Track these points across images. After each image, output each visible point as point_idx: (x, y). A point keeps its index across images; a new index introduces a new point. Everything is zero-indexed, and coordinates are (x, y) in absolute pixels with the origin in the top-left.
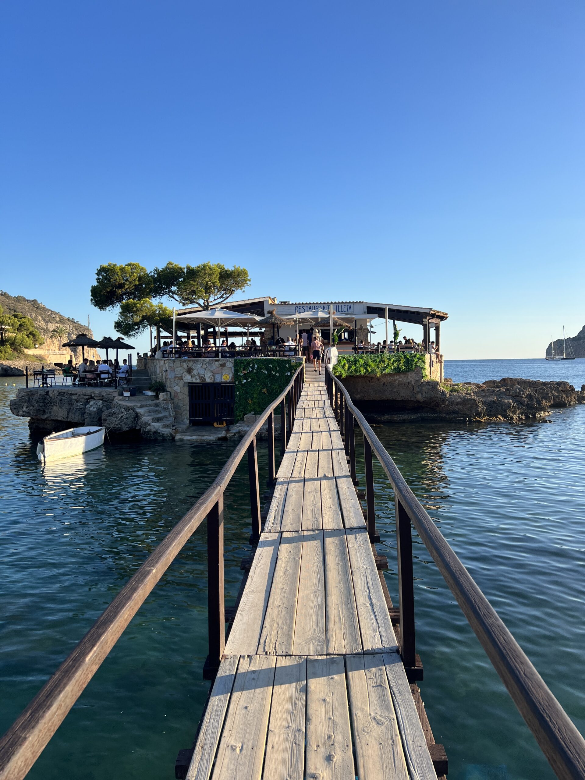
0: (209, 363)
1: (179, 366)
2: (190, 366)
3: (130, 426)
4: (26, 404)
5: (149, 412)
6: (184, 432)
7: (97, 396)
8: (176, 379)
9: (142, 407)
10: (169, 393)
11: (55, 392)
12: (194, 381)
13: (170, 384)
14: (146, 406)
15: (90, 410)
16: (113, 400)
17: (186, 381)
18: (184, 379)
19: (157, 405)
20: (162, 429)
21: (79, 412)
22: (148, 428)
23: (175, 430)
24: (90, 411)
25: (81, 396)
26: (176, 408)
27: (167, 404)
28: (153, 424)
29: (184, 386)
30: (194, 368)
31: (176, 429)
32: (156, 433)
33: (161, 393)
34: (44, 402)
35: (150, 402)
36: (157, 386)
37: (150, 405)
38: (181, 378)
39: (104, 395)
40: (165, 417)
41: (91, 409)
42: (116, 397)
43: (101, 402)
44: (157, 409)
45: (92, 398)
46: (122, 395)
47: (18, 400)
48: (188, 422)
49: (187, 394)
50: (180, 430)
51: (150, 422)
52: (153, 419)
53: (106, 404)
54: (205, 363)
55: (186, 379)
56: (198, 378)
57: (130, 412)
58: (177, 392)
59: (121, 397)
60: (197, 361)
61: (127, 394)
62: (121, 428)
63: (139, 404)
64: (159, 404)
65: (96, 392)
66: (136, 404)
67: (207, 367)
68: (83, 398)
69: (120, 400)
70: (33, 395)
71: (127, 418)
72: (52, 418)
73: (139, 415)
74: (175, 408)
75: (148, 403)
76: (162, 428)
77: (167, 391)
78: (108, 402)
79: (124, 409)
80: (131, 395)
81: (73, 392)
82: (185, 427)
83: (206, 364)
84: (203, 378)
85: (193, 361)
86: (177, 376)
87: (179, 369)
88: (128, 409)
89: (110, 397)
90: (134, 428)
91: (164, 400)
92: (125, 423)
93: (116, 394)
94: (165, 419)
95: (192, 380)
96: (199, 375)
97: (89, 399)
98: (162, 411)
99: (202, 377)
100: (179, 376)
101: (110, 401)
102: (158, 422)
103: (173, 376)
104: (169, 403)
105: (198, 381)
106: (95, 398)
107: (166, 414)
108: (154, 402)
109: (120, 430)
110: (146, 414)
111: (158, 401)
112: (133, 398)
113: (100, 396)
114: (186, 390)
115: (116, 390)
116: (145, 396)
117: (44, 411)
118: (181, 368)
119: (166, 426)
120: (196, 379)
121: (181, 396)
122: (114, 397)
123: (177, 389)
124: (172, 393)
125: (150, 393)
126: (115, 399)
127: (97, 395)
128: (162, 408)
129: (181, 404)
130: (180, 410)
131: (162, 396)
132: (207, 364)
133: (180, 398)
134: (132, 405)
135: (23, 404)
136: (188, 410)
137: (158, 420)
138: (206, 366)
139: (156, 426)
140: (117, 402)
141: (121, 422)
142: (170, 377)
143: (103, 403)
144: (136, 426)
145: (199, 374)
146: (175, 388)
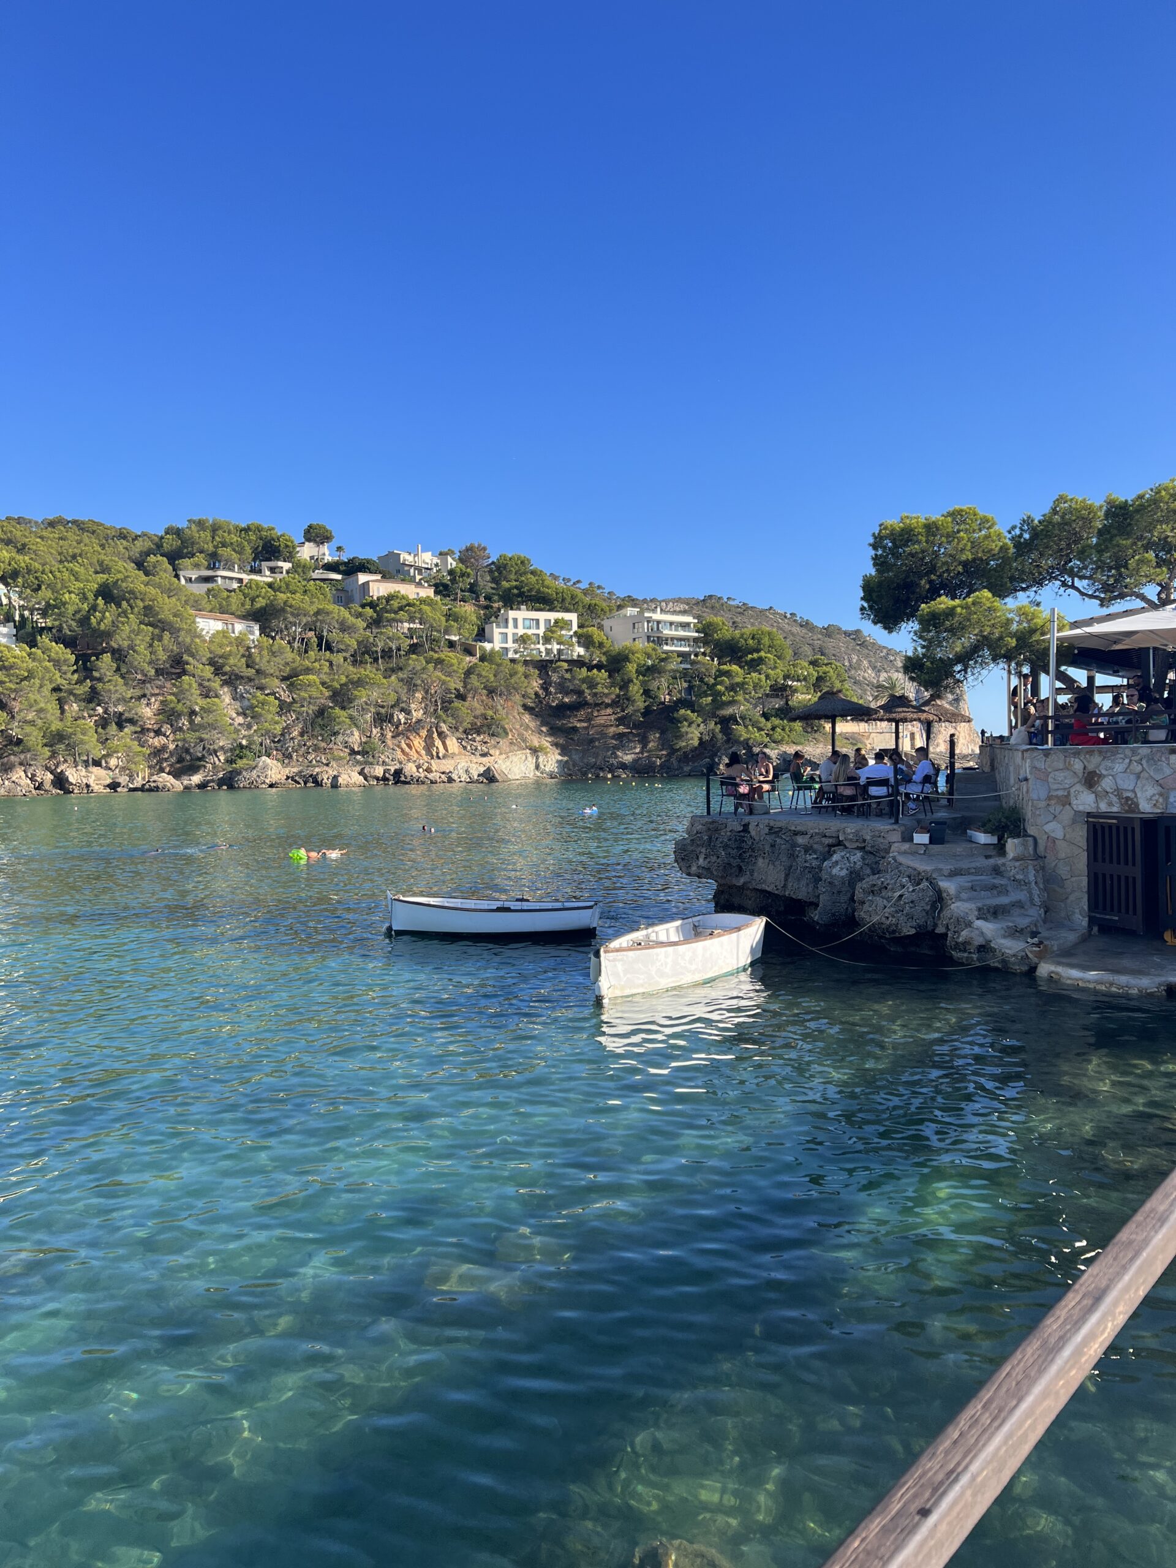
0: (1150, 759)
1: (1061, 766)
2: (1091, 767)
3: (921, 922)
4: (703, 850)
5: (972, 888)
6: (1066, 955)
7: (851, 840)
8: (1053, 802)
9: (954, 874)
10: (1030, 839)
11: (761, 826)
12: (1103, 807)
13: (1033, 813)
14: (968, 872)
15: (830, 873)
16: (887, 851)
17: (1081, 808)
18: (1074, 802)
19: (997, 871)
20: (1003, 941)
21: (810, 876)
22: (965, 934)
23: (1038, 945)
24: (832, 876)
25: (817, 839)
26: (1050, 881)
27: (1024, 870)
28: (979, 923)
29: (1074, 822)
30: (1104, 772)
31: (1041, 943)
32: (984, 948)
33: (1009, 840)
34: (739, 848)
35: (981, 862)
36: (1000, 821)
37: (978, 871)
38: (1065, 801)
39: (868, 838)
40: (1019, 904)
41: (835, 871)
42: (896, 845)
43: (859, 854)
44: (998, 881)
45: (839, 843)
46: (911, 839)
47: (688, 841)
48: (1085, 922)
49: (1083, 844)
50: (1055, 945)
51: (972, 917)
52: (979, 909)
53: (870, 859)
54: (1137, 758)
55: (1079, 802)
56: (1115, 799)
57: (921, 886)
58: (1054, 840)
59: (906, 846)
60: (1114, 754)
61: (922, 838)
62: (897, 925)
63: (947, 867)
64: (1003, 868)
65: (849, 830)
66: (941, 866)
67: (1143, 770)
68: (821, 843)
69: (905, 853)
70: (717, 830)
71: (912, 902)
72: (753, 885)
73: (944, 895)
74: (1047, 881)
75: (973, 865)
76: (1004, 937)
77: (1026, 835)
78: (874, 855)
79: (909, 877)
80: (931, 841)
81: (799, 828)
82: (1071, 937)
83: (1139, 762)
84: (1130, 803)
85: (1100, 752)
86: (1055, 793)
87: (1060, 776)
88: (916, 878)
89: (882, 843)
90: (930, 928)
91: (1016, 859)
92: (907, 915)
93: (895, 837)
94: (1016, 911)
95: (1098, 807)
96: (1118, 792)
97: (834, 846)
98: (1009, 888)
99: (1127, 798)
100: (1060, 793)
101: (882, 854)
102: (995, 918)
103: (1043, 795)
104: (1031, 868)
105: (1115, 809)
106: (847, 844)
107: (1020, 895)
108: (992, 861)
109: (894, 932)
110: (964, 895)
111: (1000, 861)
112: (936, 848)
113: (857, 841)
114: (1080, 835)
115: (895, 827)
116: (969, 845)
117: (740, 869)
118: (1067, 773)
119: (1015, 932)
120: (1110, 804)
121: (1063, 850)
122: (890, 844)
123: (1055, 829)
124: (1040, 841)
125: (982, 838)
126: (893, 848)
127: (851, 837)
128: (1009, 879)
129: (1063, 871)
130: (1062, 887)
131: (1012, 845)
132: (1144, 762)
133: (1062, 855)
134: (929, 868)
135: (698, 850)
136: (1085, 890)
137: (994, 913)
138: (1139, 768)
139: (988, 928)
140: (894, 858)
141: (897, 912)
142: (1034, 796)
143: (863, 858)
144: (935, 925)
145: (1117, 790)
146: (1048, 828)
